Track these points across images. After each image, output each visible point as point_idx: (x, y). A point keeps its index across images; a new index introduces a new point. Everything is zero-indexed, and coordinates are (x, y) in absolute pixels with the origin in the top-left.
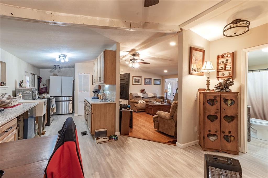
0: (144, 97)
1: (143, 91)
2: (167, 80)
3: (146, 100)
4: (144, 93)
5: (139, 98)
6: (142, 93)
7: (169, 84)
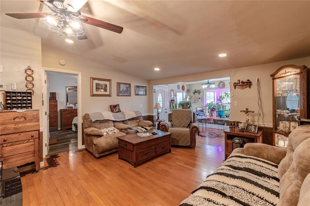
0: (117, 120)
1: (114, 108)
2: (156, 88)
3: (122, 125)
4: (118, 112)
5: (106, 124)
6: (112, 111)
7: (160, 94)
